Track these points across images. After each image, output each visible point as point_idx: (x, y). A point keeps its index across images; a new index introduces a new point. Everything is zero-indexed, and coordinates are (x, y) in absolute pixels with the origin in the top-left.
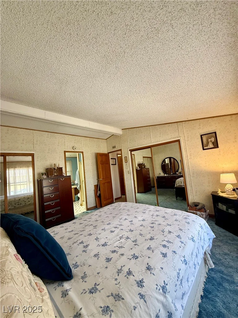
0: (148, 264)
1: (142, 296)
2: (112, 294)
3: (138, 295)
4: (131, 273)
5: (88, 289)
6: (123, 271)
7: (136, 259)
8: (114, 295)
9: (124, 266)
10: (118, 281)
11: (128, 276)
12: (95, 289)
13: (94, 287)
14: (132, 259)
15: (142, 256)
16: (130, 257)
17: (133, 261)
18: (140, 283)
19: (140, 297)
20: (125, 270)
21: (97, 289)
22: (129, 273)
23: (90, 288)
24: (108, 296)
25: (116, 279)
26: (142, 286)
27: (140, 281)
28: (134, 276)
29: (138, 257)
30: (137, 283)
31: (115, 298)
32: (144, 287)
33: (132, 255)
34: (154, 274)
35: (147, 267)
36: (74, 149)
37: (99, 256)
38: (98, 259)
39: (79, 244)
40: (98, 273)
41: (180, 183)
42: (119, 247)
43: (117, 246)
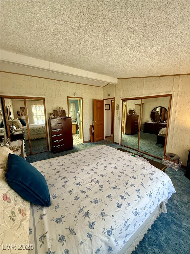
0: (103, 210)
1: (89, 235)
2: (69, 227)
3: (87, 234)
4: (88, 214)
5: (56, 218)
6: (83, 211)
7: (96, 203)
8: (71, 229)
9: (85, 207)
10: (77, 218)
11: (85, 217)
12: (60, 220)
13: (60, 218)
14: (93, 203)
15: (101, 202)
16: (93, 200)
17: (93, 204)
18: (91, 224)
19: (88, 235)
20: (85, 210)
21: (61, 220)
22: (87, 214)
23: (58, 218)
24: (67, 229)
25: (76, 217)
26: (92, 228)
27: (92, 223)
28: (89, 218)
29: (98, 202)
30: (90, 224)
31: (70, 231)
32: (93, 228)
33: (95, 199)
34: (104, 220)
35: (101, 213)
36: (75, 95)
37: (72, 193)
38: (70, 195)
39: (62, 179)
40: (66, 208)
41: (164, 132)
42: (88, 189)
43: (87, 188)
